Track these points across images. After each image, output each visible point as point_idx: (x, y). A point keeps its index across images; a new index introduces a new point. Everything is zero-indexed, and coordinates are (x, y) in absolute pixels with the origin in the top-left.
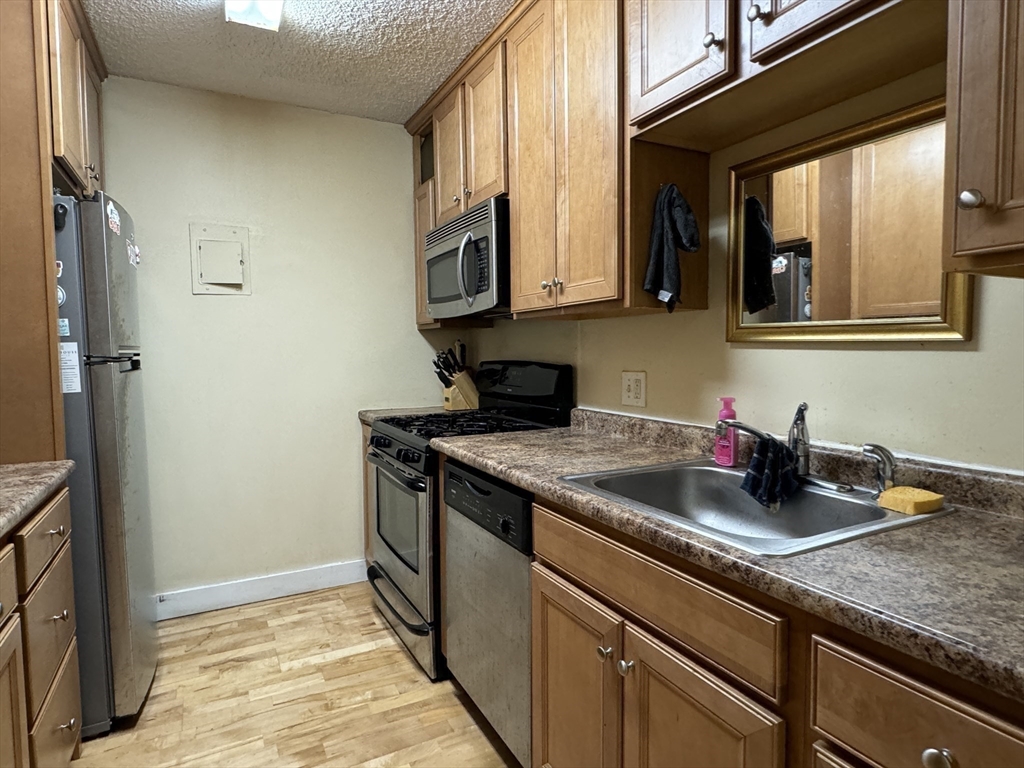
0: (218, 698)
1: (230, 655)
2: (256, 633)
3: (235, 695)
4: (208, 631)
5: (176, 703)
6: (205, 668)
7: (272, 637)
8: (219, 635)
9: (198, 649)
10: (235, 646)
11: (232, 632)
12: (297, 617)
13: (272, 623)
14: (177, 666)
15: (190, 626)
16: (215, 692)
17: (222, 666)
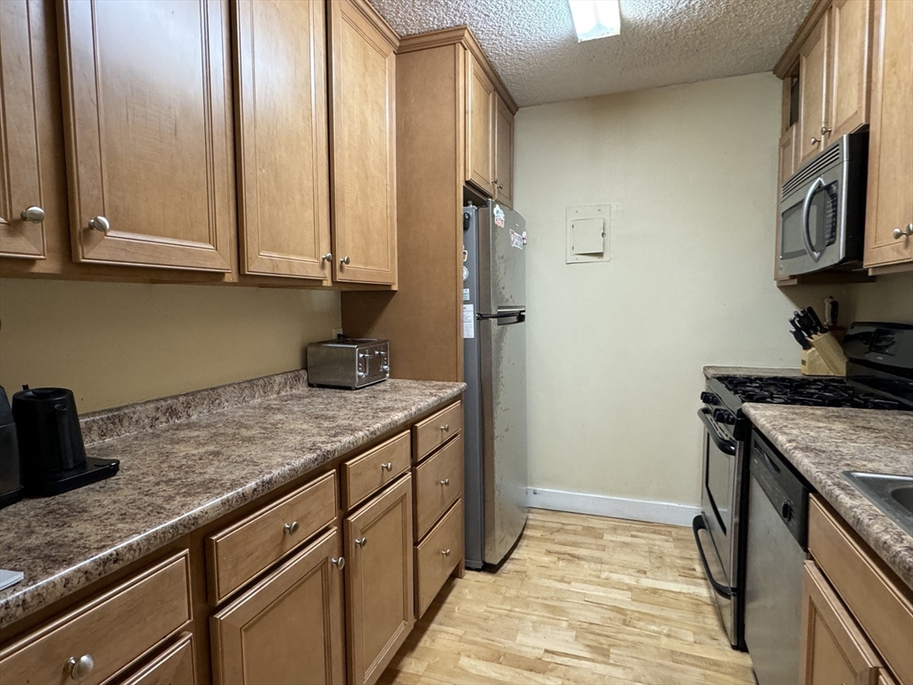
0: (550, 577)
1: (568, 549)
2: (592, 541)
3: (562, 580)
4: (560, 526)
5: (523, 569)
6: (549, 552)
7: (603, 548)
8: (567, 532)
9: (549, 536)
10: (575, 544)
11: (575, 533)
12: (629, 539)
13: (607, 537)
14: (533, 543)
15: (550, 518)
16: (549, 572)
17: (561, 556)
